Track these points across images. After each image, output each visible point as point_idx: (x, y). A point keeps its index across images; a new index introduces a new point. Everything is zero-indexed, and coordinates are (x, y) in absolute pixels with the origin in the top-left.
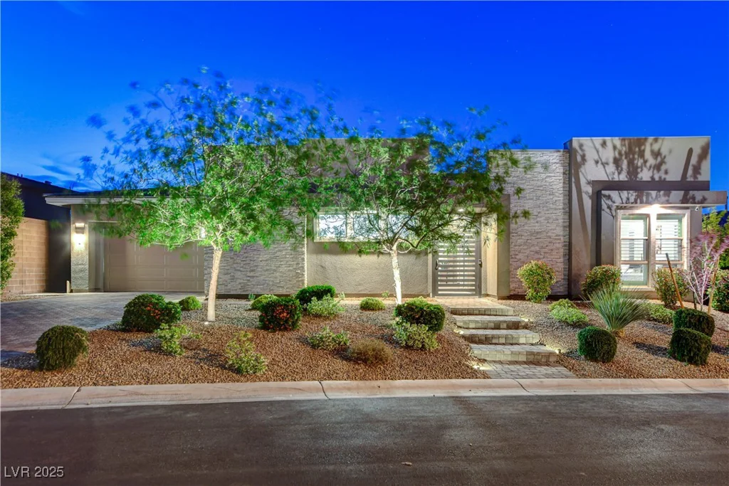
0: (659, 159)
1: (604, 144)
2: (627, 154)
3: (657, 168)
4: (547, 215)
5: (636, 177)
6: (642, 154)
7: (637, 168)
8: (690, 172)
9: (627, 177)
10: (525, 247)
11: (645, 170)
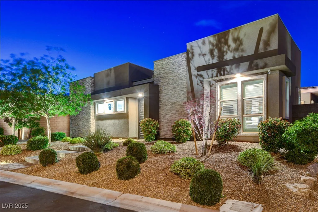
0: (238, 42)
1: (204, 43)
2: (217, 46)
3: (236, 49)
4: (180, 92)
5: (223, 58)
6: (226, 43)
7: (224, 52)
8: (261, 46)
9: (217, 60)
10: (169, 112)
11: (229, 52)
